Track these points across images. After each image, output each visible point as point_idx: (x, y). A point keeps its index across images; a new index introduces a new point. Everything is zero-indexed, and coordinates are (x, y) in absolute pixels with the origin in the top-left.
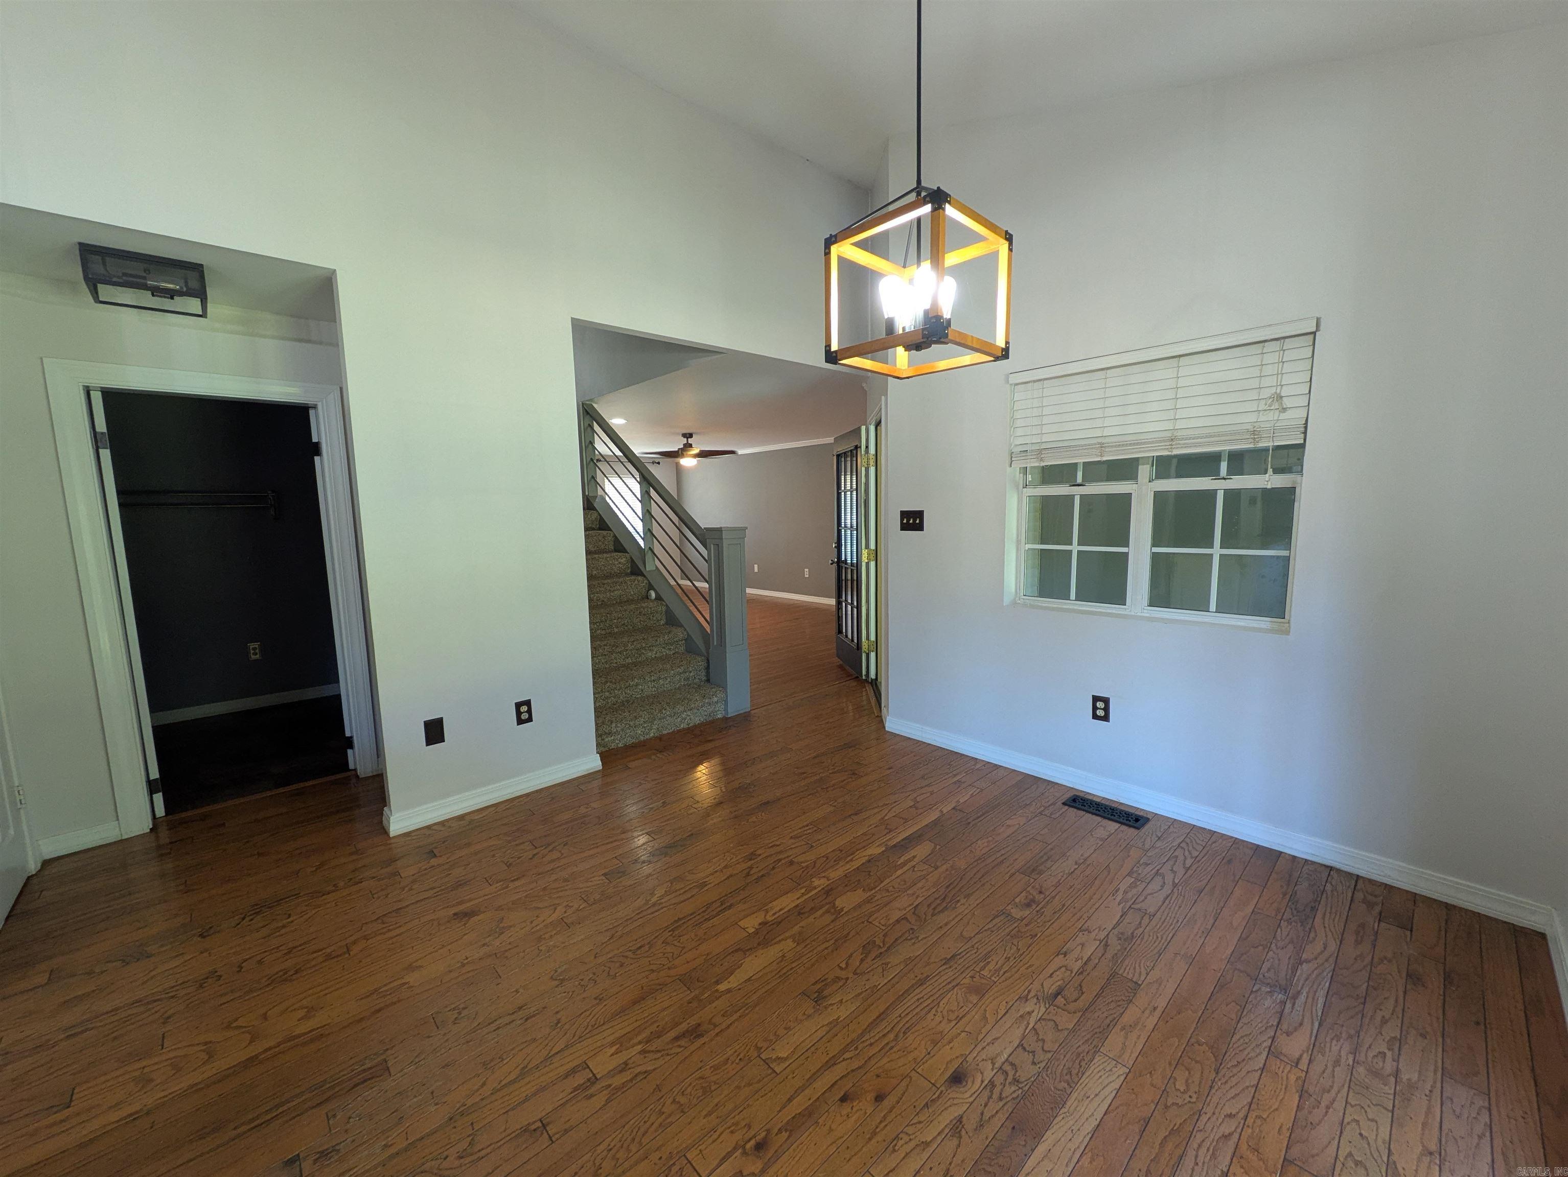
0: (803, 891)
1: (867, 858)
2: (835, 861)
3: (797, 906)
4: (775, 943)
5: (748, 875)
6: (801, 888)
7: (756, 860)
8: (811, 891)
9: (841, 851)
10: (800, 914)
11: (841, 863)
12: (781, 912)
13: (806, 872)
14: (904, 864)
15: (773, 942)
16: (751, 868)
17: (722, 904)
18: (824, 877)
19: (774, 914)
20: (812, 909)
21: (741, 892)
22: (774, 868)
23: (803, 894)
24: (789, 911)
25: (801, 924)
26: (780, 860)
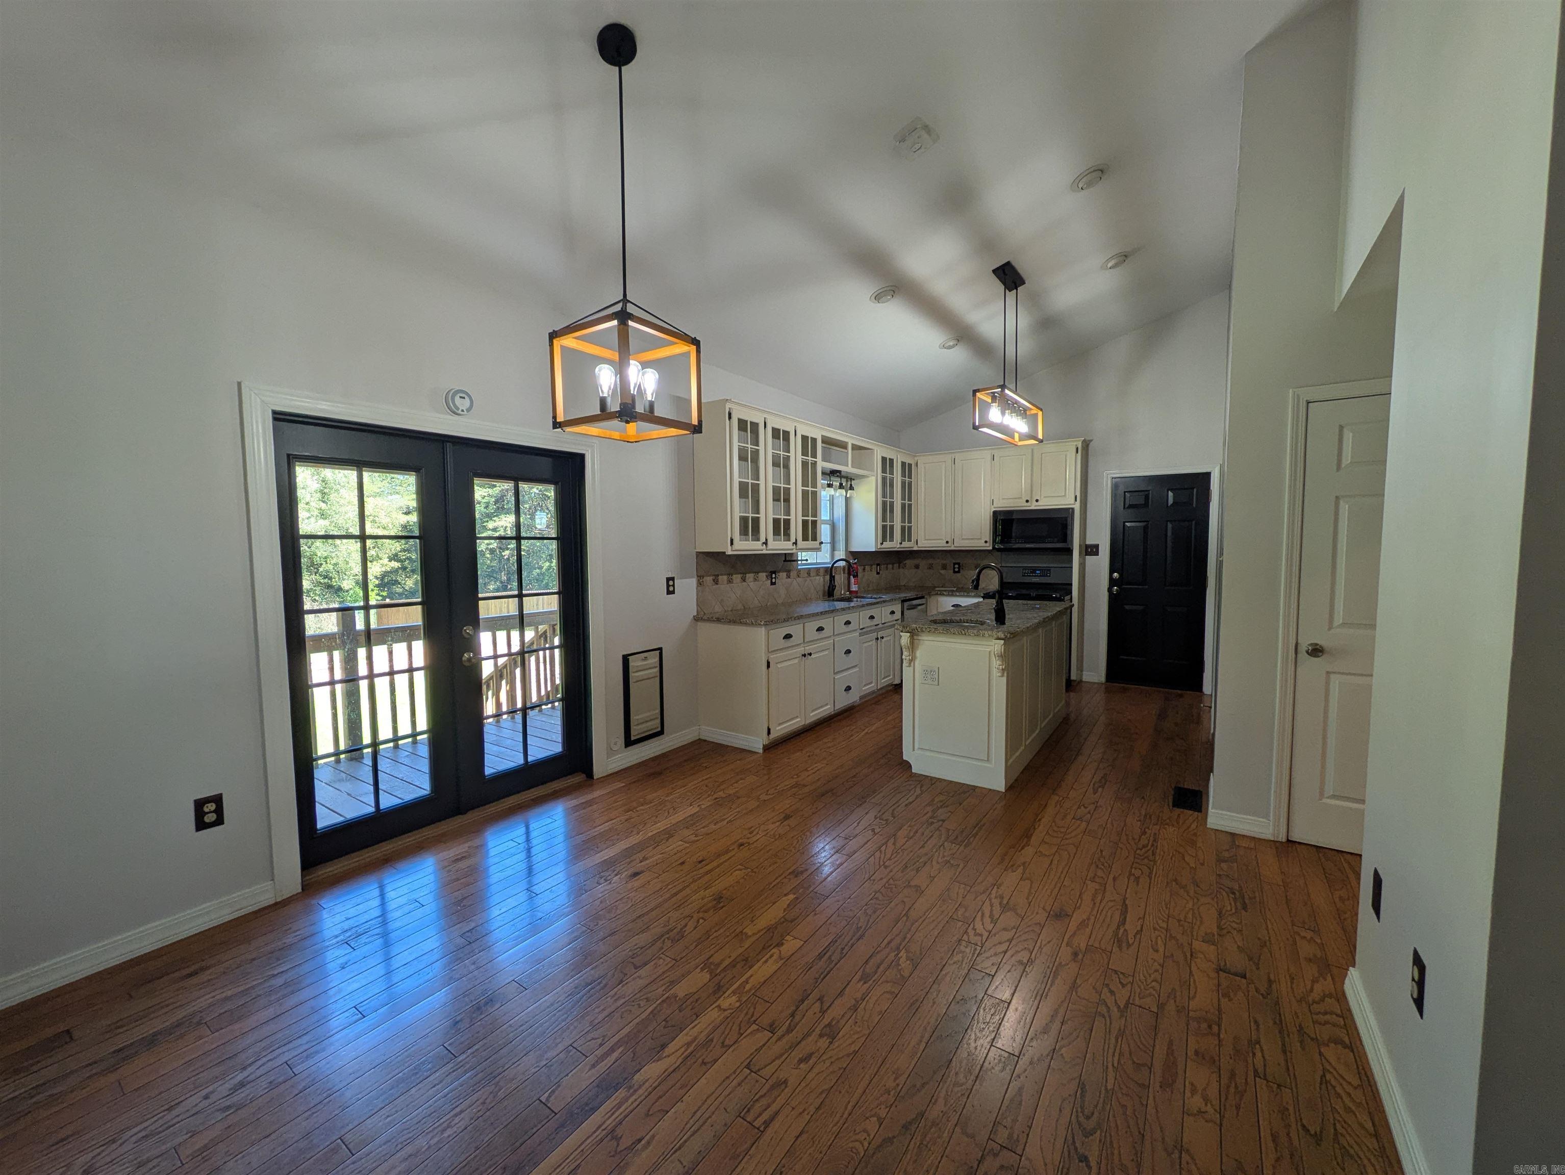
0: (748, 987)
1: (667, 1051)
2: (712, 1040)
3: (751, 967)
4: (762, 930)
5: (821, 999)
6: (751, 989)
7: (822, 1025)
8: (739, 988)
9: (704, 1063)
10: (746, 960)
11: (702, 1037)
12: (764, 959)
13: (749, 1016)
14: (612, 1050)
15: (764, 931)
16: (823, 1012)
17: (830, 957)
18: (725, 1010)
19: (771, 956)
20: (734, 966)
21: (817, 976)
22: (793, 1015)
23: (747, 982)
24: (758, 961)
25: (743, 949)
26: (789, 1030)
